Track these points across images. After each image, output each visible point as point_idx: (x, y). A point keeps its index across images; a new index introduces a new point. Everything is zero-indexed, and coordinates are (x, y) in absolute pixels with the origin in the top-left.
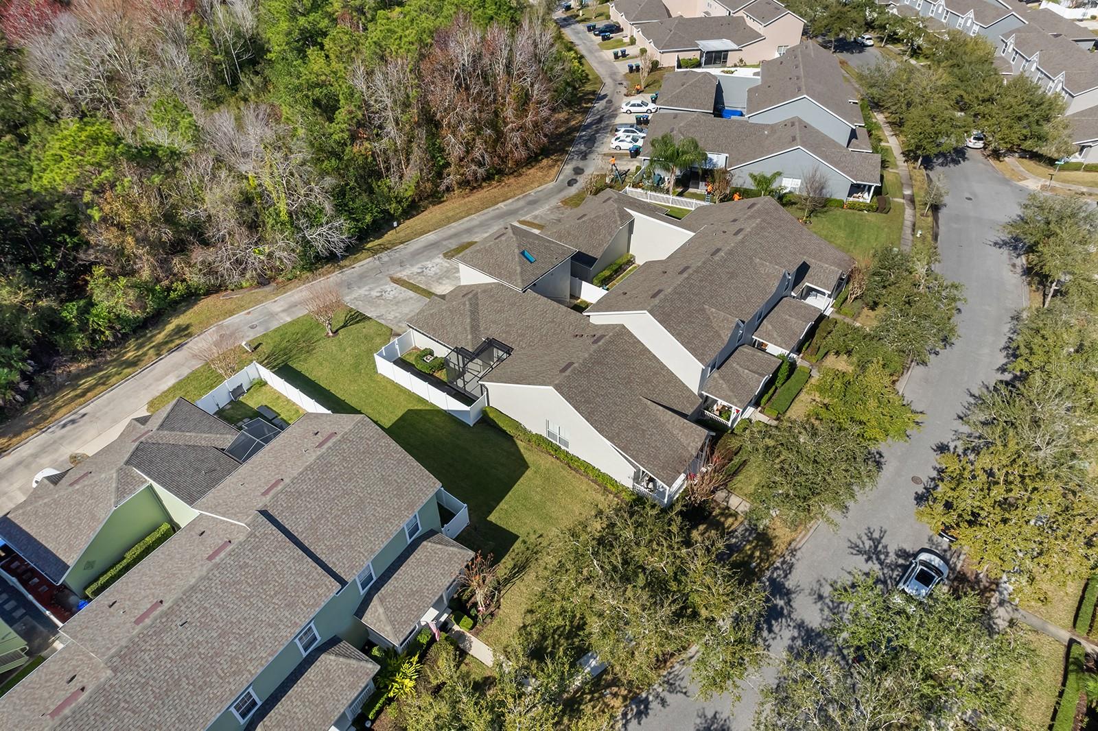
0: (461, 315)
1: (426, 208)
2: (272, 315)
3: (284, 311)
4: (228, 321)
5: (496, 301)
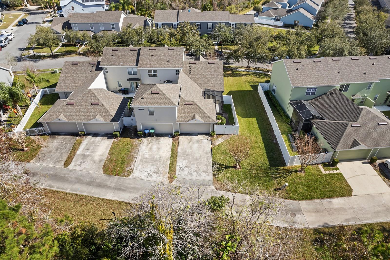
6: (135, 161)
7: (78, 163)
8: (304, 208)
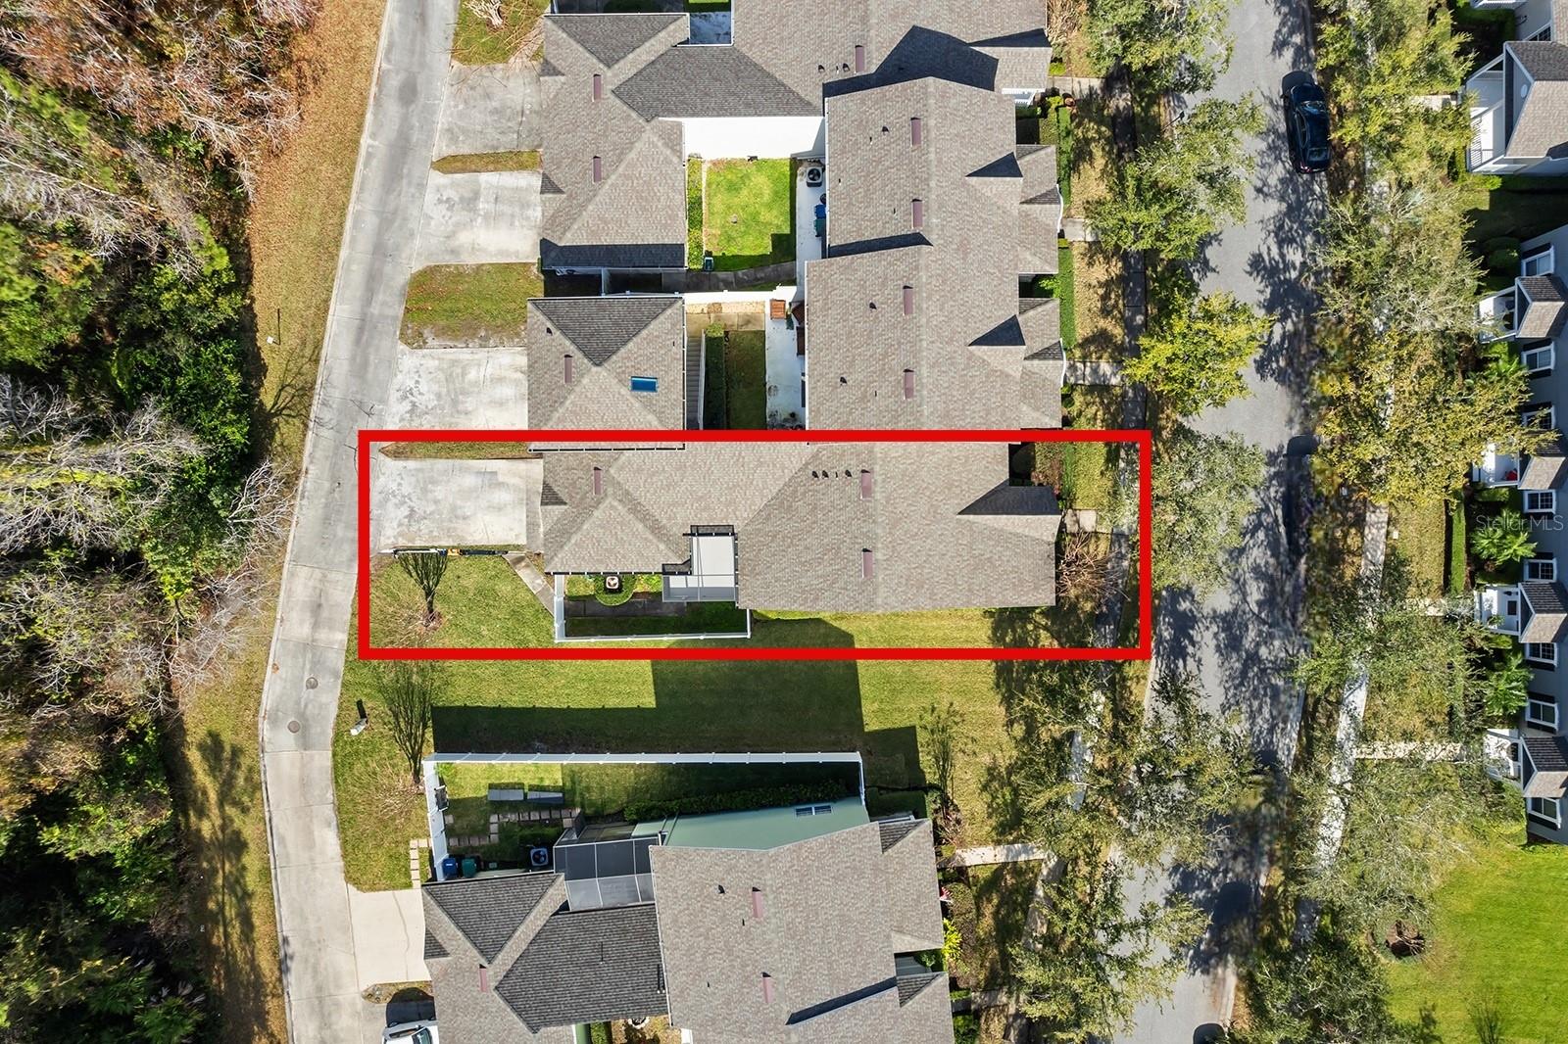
0: (621, 524)
2: (311, 646)
3: (315, 626)
4: (268, 700)
6: (455, 347)
7: (448, 193)
8: (312, 758)
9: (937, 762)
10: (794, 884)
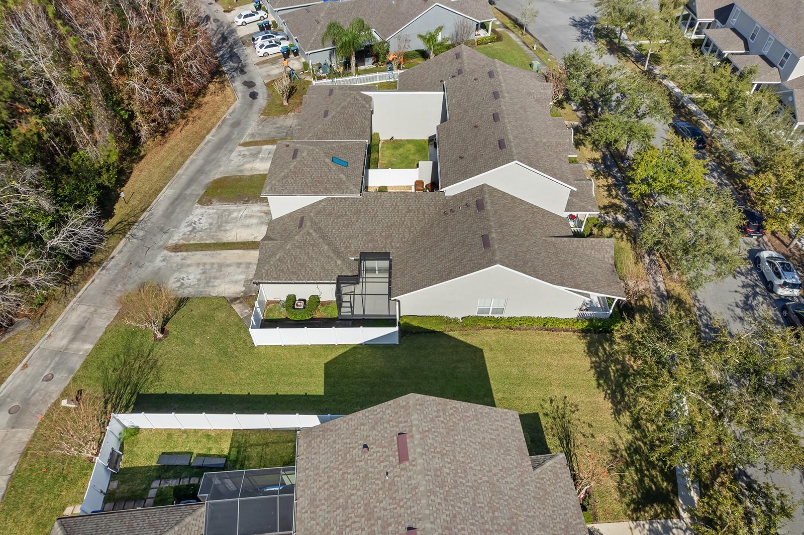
0: (313, 245)
1: (131, 169)
2: (62, 354)
3: (73, 340)
5: (338, 218)
7: (244, 152)
9: (562, 443)
10: (441, 434)
